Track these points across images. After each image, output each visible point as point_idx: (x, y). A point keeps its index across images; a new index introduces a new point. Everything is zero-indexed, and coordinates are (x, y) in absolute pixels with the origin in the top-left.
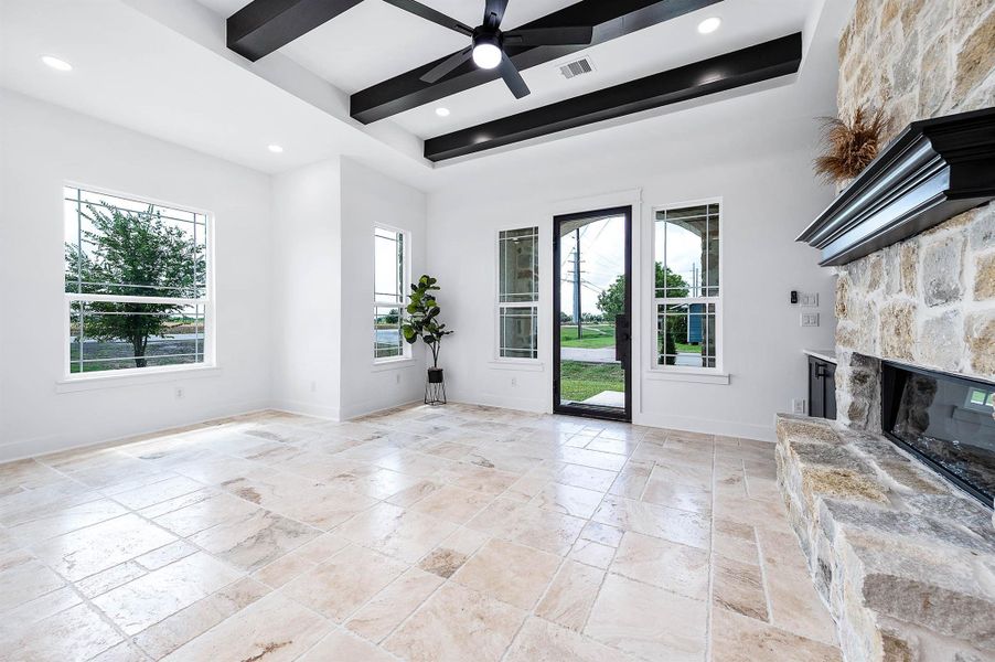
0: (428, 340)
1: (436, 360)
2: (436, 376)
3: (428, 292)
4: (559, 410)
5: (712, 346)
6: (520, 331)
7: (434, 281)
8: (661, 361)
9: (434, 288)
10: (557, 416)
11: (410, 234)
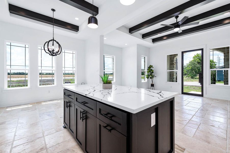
0: (151, 78)
1: (152, 82)
2: (152, 85)
3: (151, 68)
4: (183, 93)
5: (227, 80)
6: (171, 76)
7: (152, 66)
8: (212, 83)
9: (152, 68)
10: (183, 95)
11: (147, 57)
